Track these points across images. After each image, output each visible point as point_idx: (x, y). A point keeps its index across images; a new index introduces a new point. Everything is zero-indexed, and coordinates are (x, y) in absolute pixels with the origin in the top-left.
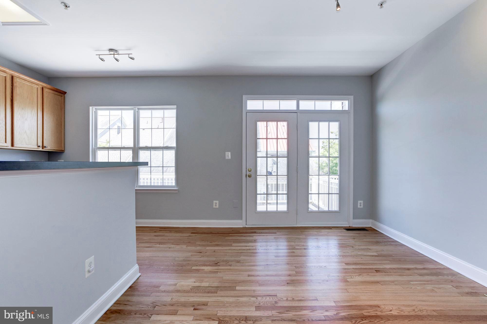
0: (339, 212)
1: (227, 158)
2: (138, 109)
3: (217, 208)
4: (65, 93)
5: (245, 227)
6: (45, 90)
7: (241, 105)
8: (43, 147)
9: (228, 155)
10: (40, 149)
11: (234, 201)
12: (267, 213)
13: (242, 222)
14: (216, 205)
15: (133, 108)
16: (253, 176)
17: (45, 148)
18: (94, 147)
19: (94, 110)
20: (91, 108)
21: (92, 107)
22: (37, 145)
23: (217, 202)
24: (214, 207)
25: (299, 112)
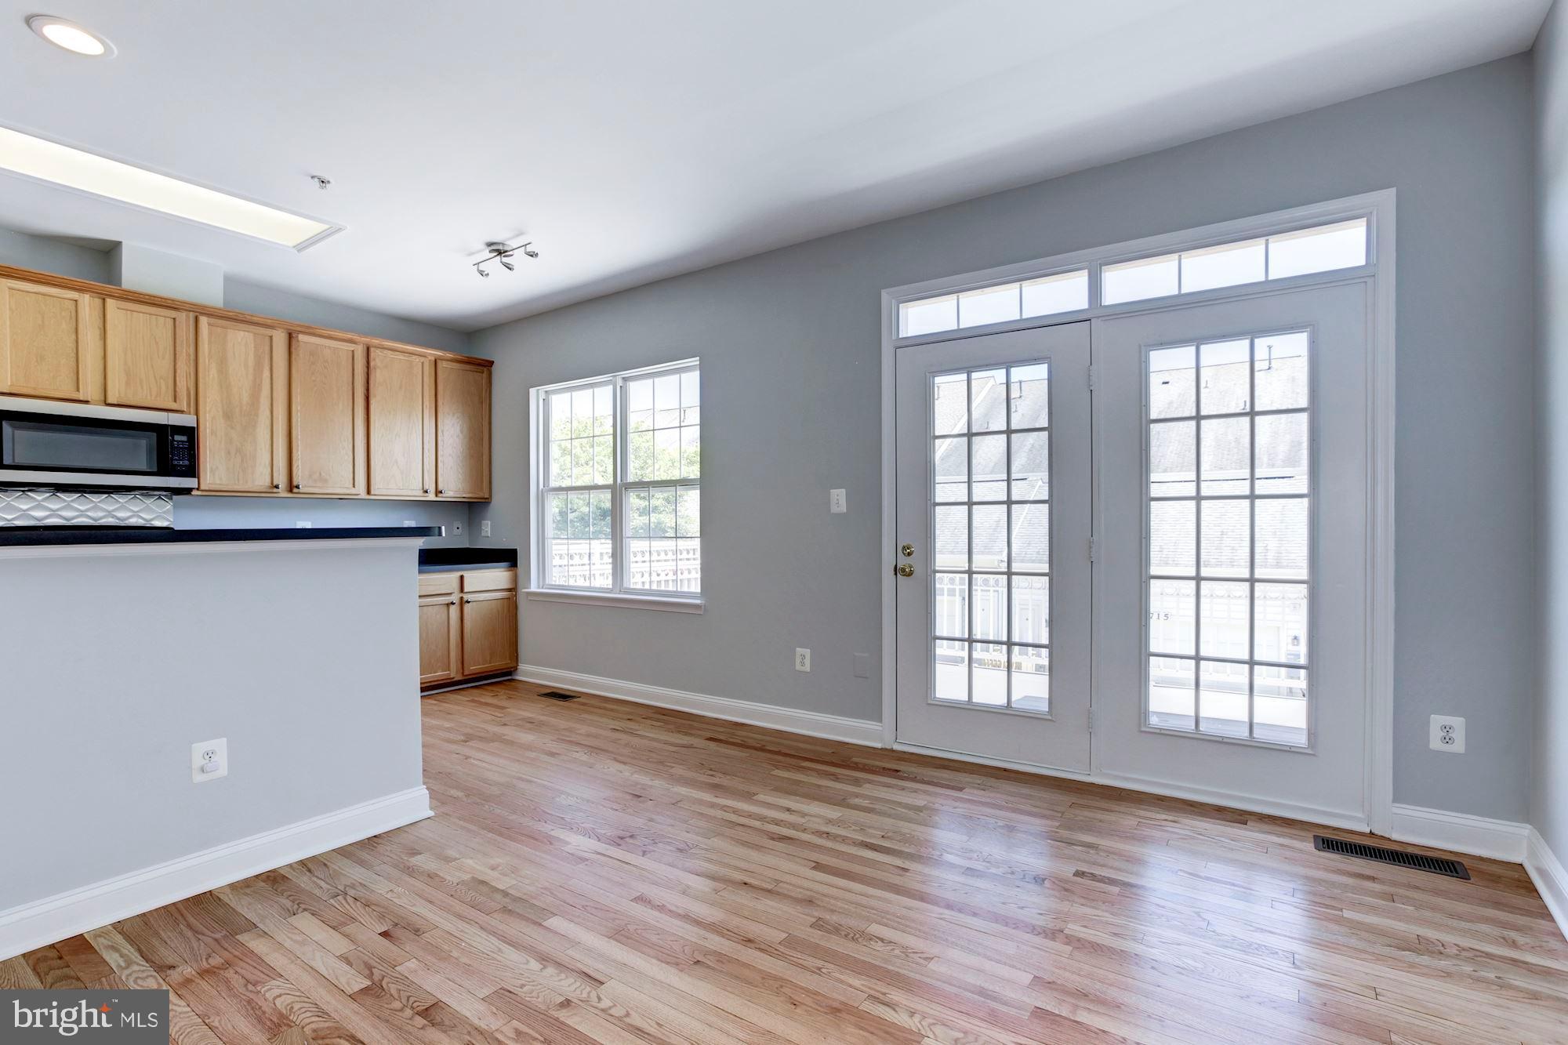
0: (1309, 751)
1: (834, 509)
2: (625, 379)
3: (805, 670)
4: (492, 363)
5: (892, 751)
6: (442, 365)
8: (438, 492)
9: (839, 499)
10: (431, 497)
11: (856, 654)
12: (968, 711)
13: (880, 728)
14: (803, 664)
15: (611, 378)
16: (918, 570)
17: (440, 495)
18: (541, 486)
19: (542, 396)
20: (533, 391)
21: (538, 390)
22: (423, 488)
23: (807, 652)
24: (798, 667)
25: (1098, 317)
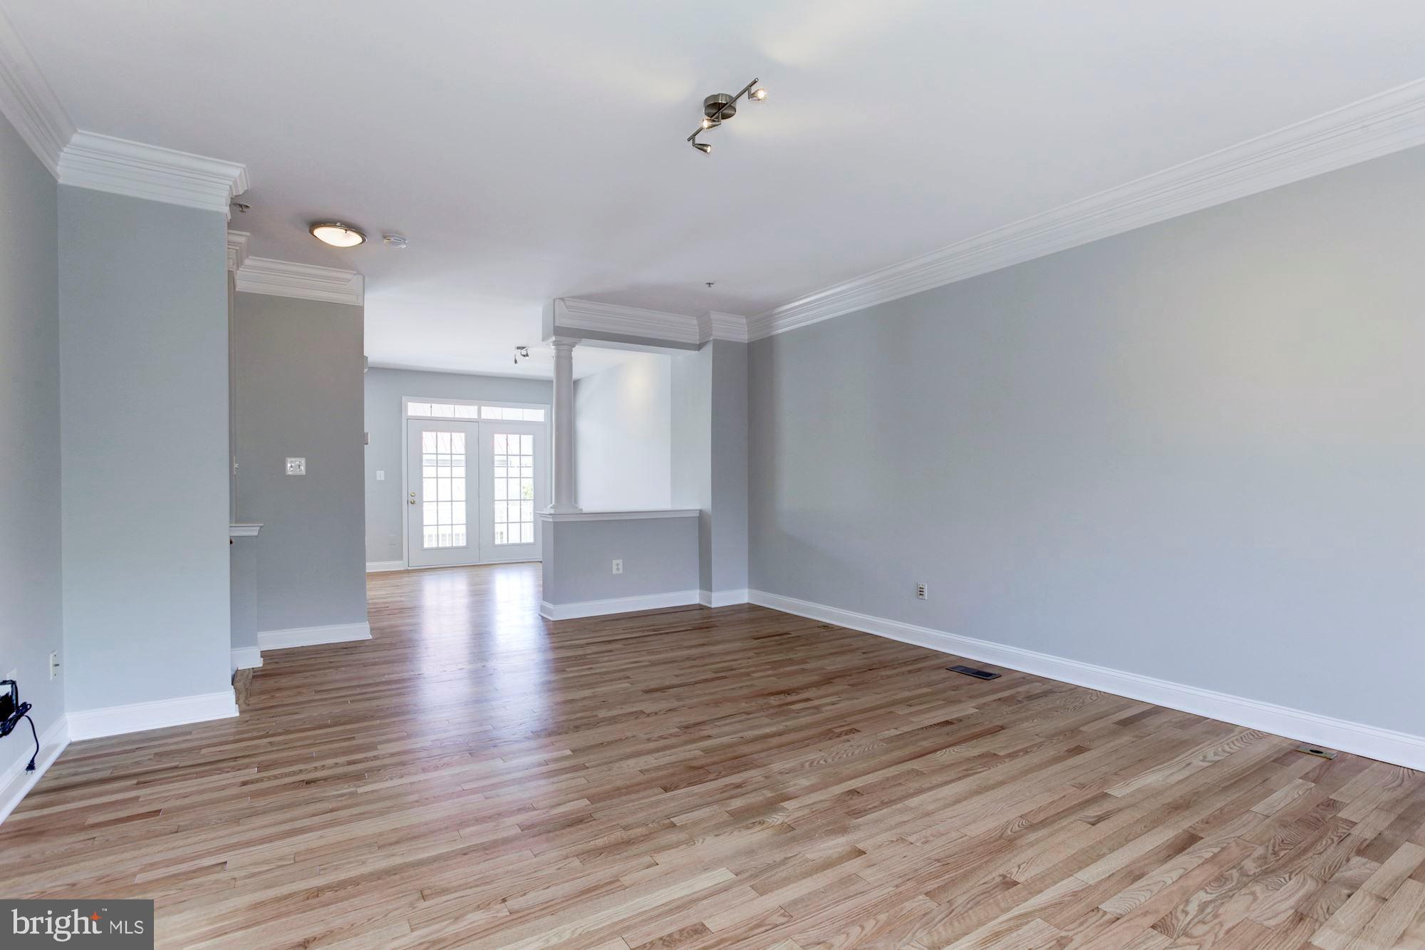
5: (406, 569)
7: (400, 409)
9: (381, 475)
11: (390, 536)
12: (438, 550)
13: (402, 563)
16: (418, 502)
25: (480, 422)
